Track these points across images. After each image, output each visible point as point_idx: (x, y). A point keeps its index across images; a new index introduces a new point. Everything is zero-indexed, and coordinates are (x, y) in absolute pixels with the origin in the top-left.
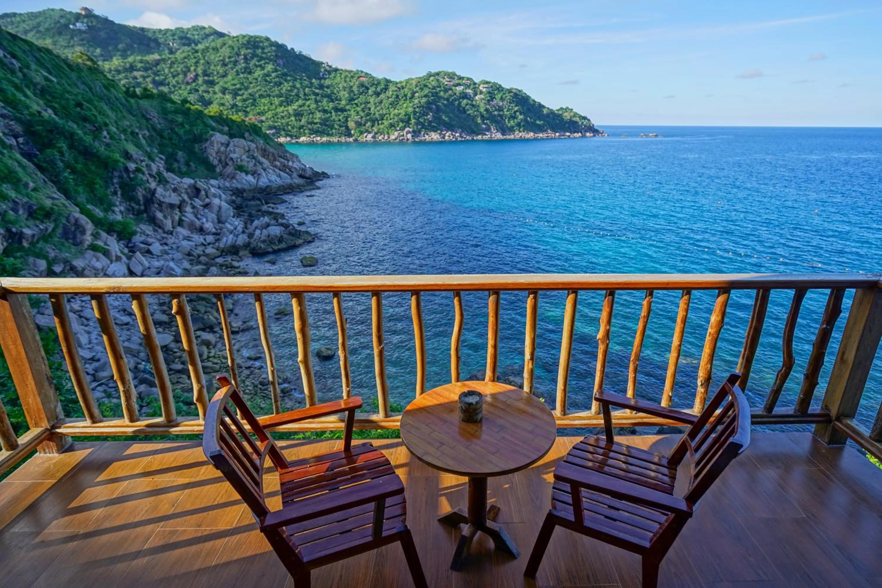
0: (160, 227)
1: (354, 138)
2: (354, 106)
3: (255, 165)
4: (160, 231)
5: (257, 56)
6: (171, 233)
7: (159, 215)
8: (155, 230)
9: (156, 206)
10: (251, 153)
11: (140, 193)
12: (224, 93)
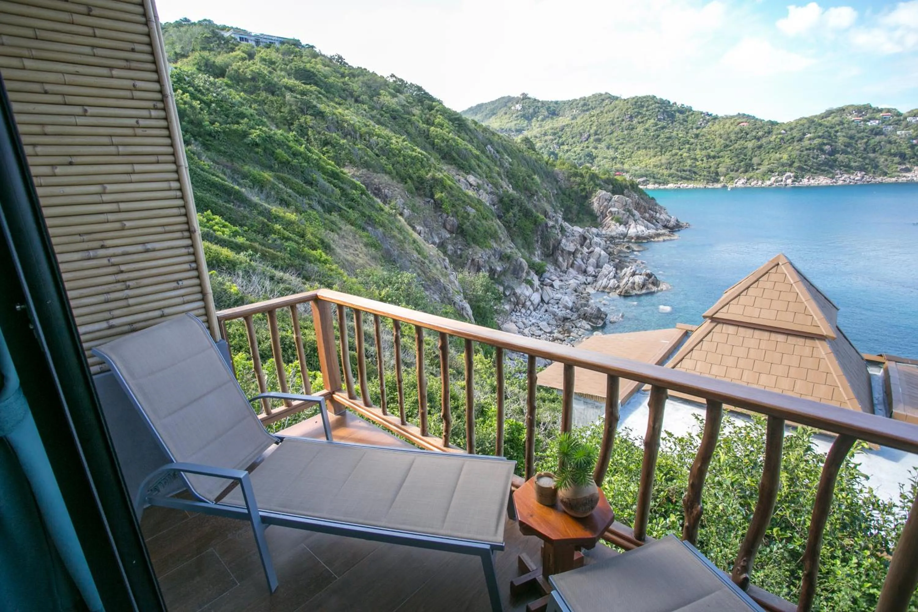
0: (559, 267)
1: (723, 184)
2: (729, 152)
3: (628, 217)
4: (559, 270)
5: (641, 113)
6: (565, 272)
7: (561, 259)
8: (555, 269)
9: (560, 252)
10: (627, 207)
11: (552, 242)
12: (608, 148)
